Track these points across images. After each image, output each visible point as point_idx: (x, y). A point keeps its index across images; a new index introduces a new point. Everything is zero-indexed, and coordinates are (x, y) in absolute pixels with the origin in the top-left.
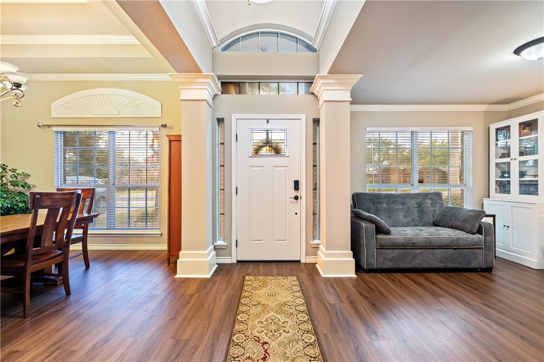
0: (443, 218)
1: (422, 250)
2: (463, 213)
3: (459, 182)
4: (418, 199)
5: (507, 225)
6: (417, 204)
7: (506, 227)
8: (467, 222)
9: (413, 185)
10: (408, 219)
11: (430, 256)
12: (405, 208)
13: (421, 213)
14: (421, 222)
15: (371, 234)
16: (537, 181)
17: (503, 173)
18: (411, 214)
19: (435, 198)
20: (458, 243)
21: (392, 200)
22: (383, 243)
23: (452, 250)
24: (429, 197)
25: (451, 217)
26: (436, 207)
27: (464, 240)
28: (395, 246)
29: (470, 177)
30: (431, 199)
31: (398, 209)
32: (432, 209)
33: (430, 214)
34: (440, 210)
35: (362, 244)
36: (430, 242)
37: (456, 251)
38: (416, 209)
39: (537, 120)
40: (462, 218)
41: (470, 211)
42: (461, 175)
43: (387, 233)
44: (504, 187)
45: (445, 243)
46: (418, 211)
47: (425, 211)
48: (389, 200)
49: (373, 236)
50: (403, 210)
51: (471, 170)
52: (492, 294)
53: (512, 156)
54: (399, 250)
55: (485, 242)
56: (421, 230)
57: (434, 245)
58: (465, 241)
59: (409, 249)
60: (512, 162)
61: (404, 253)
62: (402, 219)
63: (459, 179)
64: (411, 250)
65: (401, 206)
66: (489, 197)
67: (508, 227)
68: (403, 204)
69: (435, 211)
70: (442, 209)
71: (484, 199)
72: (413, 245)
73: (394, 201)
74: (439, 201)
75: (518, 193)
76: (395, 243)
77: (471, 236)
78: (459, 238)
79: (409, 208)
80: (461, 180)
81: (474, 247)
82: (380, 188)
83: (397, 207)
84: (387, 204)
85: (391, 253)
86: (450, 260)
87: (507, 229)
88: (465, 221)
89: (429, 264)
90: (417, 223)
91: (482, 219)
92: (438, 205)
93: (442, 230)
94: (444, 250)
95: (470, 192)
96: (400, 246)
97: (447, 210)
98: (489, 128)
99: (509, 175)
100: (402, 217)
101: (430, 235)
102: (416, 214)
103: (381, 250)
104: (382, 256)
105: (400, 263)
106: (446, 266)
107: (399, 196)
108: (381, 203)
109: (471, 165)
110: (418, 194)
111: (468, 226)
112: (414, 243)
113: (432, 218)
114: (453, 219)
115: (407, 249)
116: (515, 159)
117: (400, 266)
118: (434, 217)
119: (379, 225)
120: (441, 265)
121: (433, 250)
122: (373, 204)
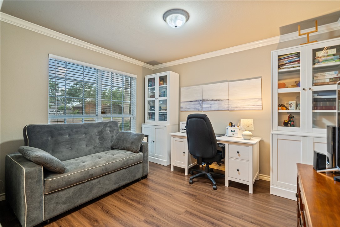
0: (118, 142)
1: (100, 179)
2: (131, 137)
3: (128, 113)
4: (99, 128)
5: (153, 141)
6: (99, 132)
7: (153, 142)
8: (134, 144)
9: (97, 115)
10: (90, 148)
11: (107, 182)
12: (88, 138)
13: (102, 140)
14: (101, 148)
15: (35, 180)
16: (167, 112)
17: (151, 107)
18: (93, 142)
19: (113, 126)
20: (127, 164)
21: (74, 130)
22: (55, 185)
23: (124, 170)
24: (109, 125)
25: (123, 140)
26: (114, 133)
27: (132, 159)
28: (70, 184)
29: (135, 109)
30: (110, 127)
31: (80, 139)
32: (111, 135)
33: (109, 139)
34: (116, 135)
35: (22, 196)
36: (106, 168)
37: (126, 169)
38: (97, 137)
39: (166, 76)
40: (131, 141)
41: (136, 135)
42: (130, 108)
43: (61, 171)
44: (151, 116)
45: (119, 165)
46: (99, 138)
47: (105, 137)
48: (72, 131)
49: (39, 181)
50: (85, 139)
51: (136, 105)
52: (150, 203)
53: (156, 97)
54: (75, 187)
55: (144, 156)
56: (100, 158)
57: (109, 170)
58: (132, 161)
59: (87, 181)
60: (156, 100)
61: (81, 188)
62: (84, 148)
63: (128, 111)
64: (88, 183)
65: (84, 136)
66: (144, 123)
67: (154, 141)
68: (85, 134)
69: (113, 136)
70: (117, 135)
71: (142, 124)
72: (91, 177)
73: (77, 132)
74: (116, 128)
75: (158, 120)
76: (71, 181)
77: (136, 155)
78: (128, 159)
79: (91, 137)
80: (130, 111)
81: (137, 163)
82: (65, 118)
83: (80, 137)
84: (69, 135)
85: (64, 195)
86: (122, 179)
87: (153, 143)
88: (132, 143)
89: (106, 189)
90: (98, 149)
91: (142, 140)
92: (115, 131)
93: (117, 153)
94: (118, 172)
95: (135, 120)
96: (77, 183)
97: (121, 135)
98: (145, 78)
99: (154, 109)
100: (84, 146)
101: (107, 162)
102: (97, 141)
103: (52, 195)
104: (53, 202)
105: (76, 201)
106: (119, 185)
107: (83, 126)
108: (62, 135)
109: (136, 101)
110: (100, 123)
111: (134, 147)
112: (92, 175)
113: (110, 143)
114: (125, 142)
115: (85, 182)
116: (157, 99)
117: (75, 205)
118: (112, 141)
119: (48, 165)
120: (116, 186)
121: (109, 175)
122: (52, 137)
